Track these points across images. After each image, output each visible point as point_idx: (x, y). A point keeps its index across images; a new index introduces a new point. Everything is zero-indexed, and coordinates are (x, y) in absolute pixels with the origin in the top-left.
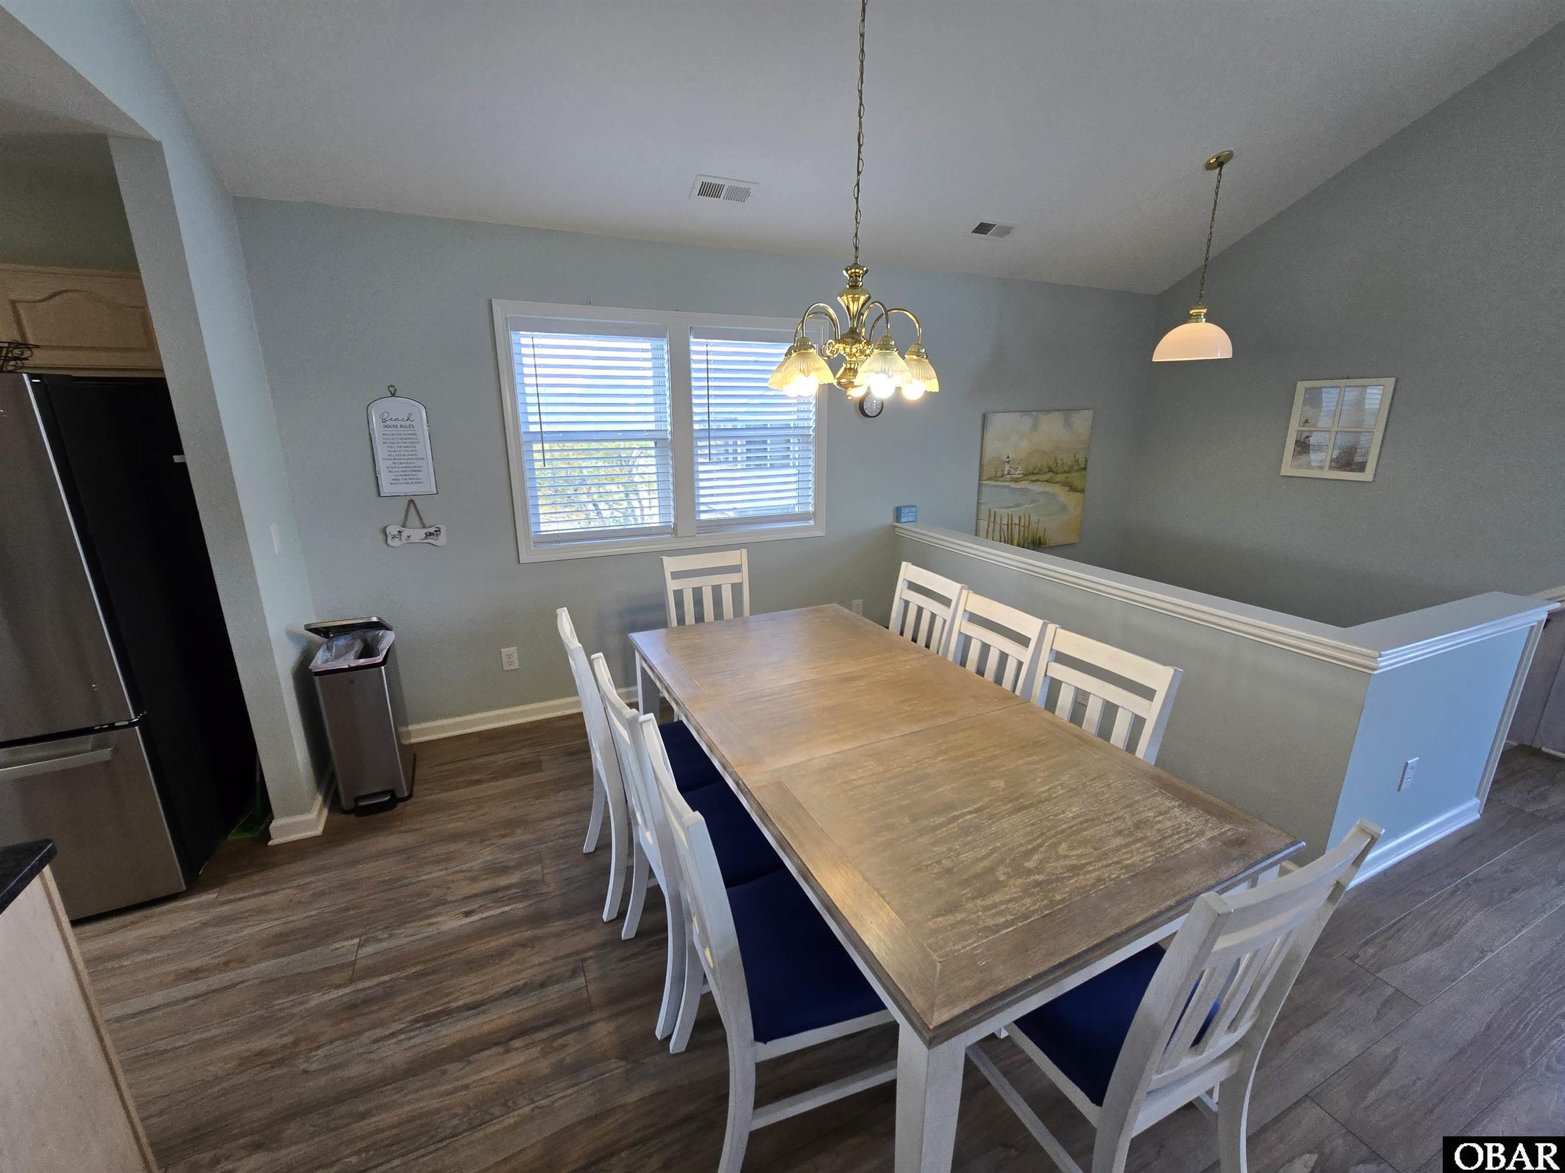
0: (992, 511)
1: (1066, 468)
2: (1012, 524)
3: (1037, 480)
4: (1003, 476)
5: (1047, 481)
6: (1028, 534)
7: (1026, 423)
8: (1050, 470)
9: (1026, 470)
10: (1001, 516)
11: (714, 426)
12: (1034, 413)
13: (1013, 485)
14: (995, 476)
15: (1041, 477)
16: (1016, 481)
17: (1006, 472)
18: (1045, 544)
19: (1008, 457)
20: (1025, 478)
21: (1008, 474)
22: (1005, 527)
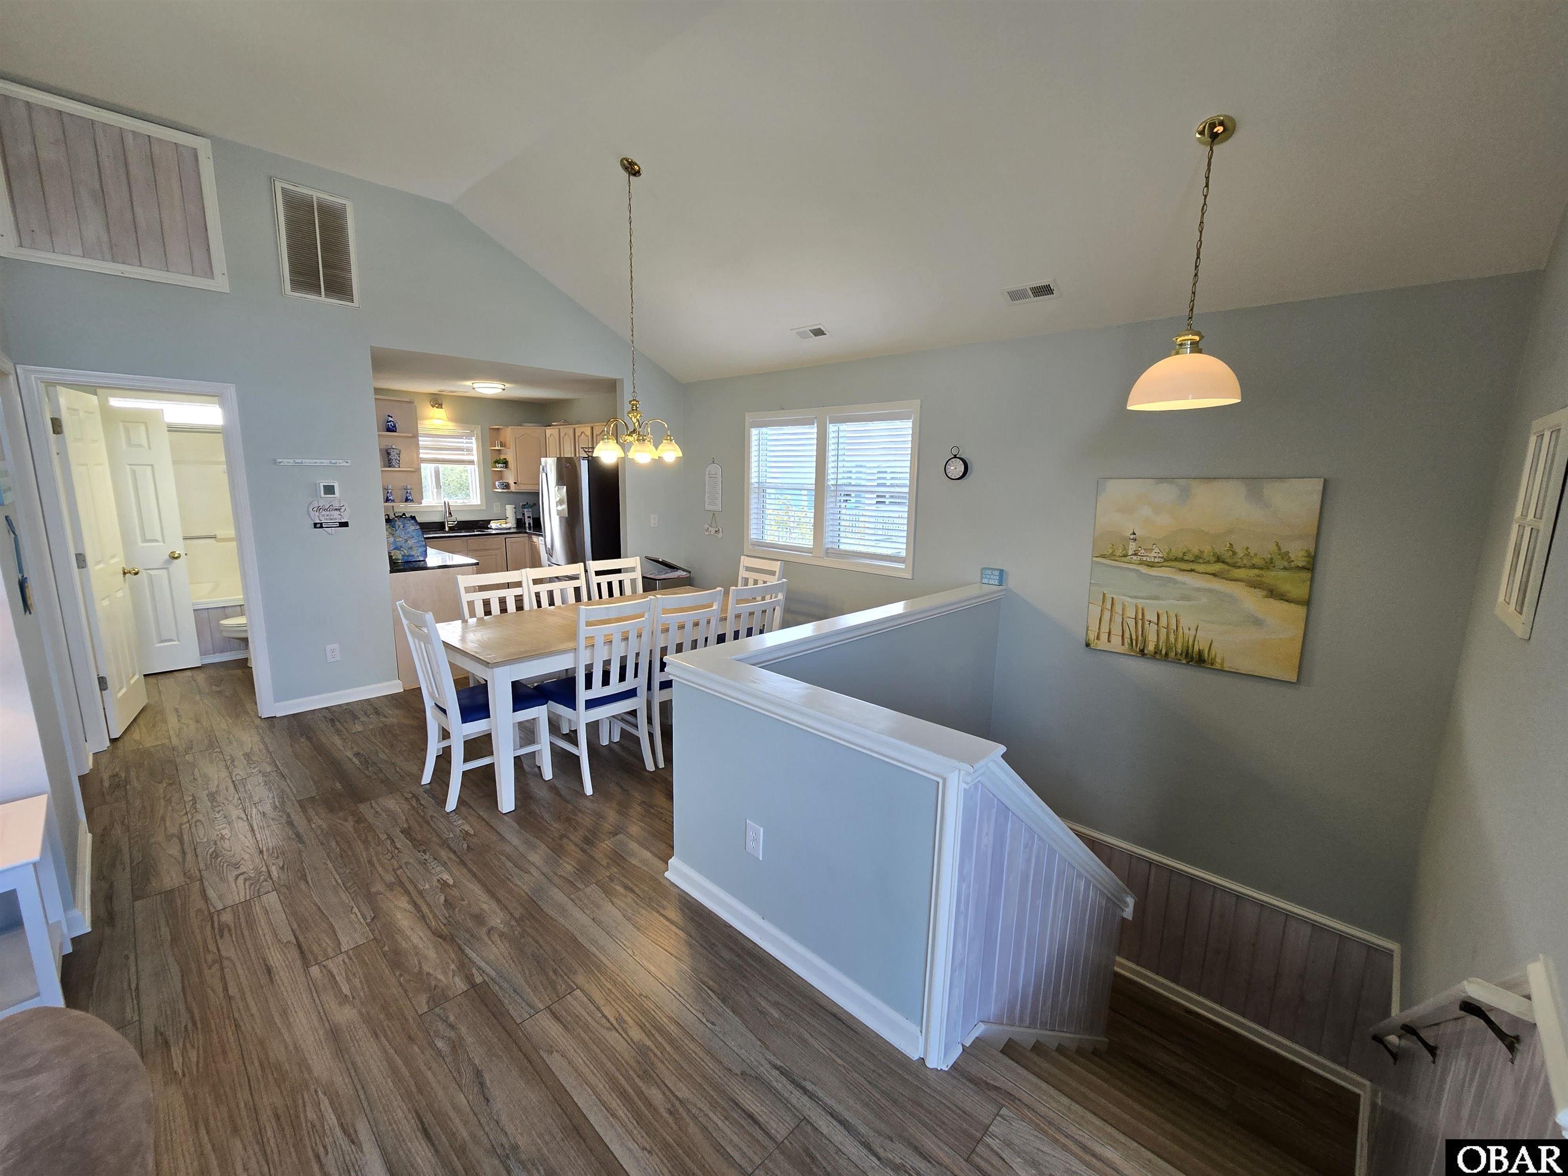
0: (1109, 597)
1: (1260, 563)
2: (1143, 619)
3: (1192, 570)
4: (1125, 556)
5: (1214, 575)
6: (1176, 640)
7: (1167, 493)
8: (1219, 559)
9: (1168, 553)
10: (1124, 605)
11: (840, 482)
12: (1182, 482)
13: (1144, 569)
14: (1113, 554)
15: (1201, 568)
16: (1151, 565)
17: (1130, 552)
18: (1212, 664)
19: (1134, 534)
20: (1165, 564)
21: (1136, 554)
22: (1132, 623)
